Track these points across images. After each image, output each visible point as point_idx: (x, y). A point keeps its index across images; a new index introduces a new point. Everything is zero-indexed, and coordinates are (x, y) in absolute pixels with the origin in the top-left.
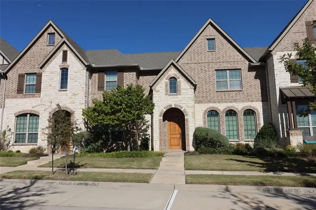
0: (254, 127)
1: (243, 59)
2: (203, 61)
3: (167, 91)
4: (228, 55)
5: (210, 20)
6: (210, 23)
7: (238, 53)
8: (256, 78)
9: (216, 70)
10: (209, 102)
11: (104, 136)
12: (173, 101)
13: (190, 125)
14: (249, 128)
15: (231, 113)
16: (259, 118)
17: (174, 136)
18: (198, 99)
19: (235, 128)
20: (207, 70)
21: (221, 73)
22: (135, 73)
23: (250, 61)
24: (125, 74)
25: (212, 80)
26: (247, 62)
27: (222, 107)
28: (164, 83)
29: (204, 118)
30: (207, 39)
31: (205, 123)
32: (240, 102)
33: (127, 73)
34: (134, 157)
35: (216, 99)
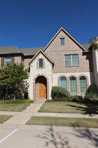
0: (85, 86)
1: (80, 49)
2: (58, 50)
3: (37, 67)
4: (71, 46)
5: (62, 28)
6: (62, 30)
7: (77, 46)
8: (87, 59)
9: (65, 55)
10: (61, 72)
11: (2, 92)
12: (41, 72)
13: (49, 85)
14: (83, 86)
15: (73, 78)
16: (88, 81)
17: (42, 91)
18: (55, 71)
19: (75, 87)
20: (60, 55)
21: (67, 57)
22: (20, 57)
23: (83, 50)
24: (15, 57)
25: (62, 61)
26: (82, 51)
27: (68, 75)
28: (36, 62)
29: (58, 81)
30: (60, 38)
31: (59, 84)
32: (78, 72)
33: (16, 57)
34: (16, 103)
35: (65, 71)
